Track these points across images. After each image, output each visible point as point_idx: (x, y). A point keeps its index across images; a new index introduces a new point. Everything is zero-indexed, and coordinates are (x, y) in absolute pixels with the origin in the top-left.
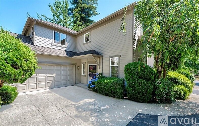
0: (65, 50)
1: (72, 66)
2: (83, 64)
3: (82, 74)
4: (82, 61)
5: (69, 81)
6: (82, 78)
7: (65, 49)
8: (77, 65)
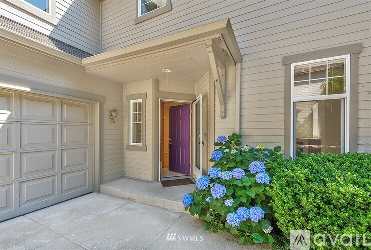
0: (48, 33)
1: (85, 107)
2: (132, 102)
3: (131, 143)
4: (131, 90)
5: (65, 177)
6: (130, 155)
7: (52, 29)
8: (109, 106)
